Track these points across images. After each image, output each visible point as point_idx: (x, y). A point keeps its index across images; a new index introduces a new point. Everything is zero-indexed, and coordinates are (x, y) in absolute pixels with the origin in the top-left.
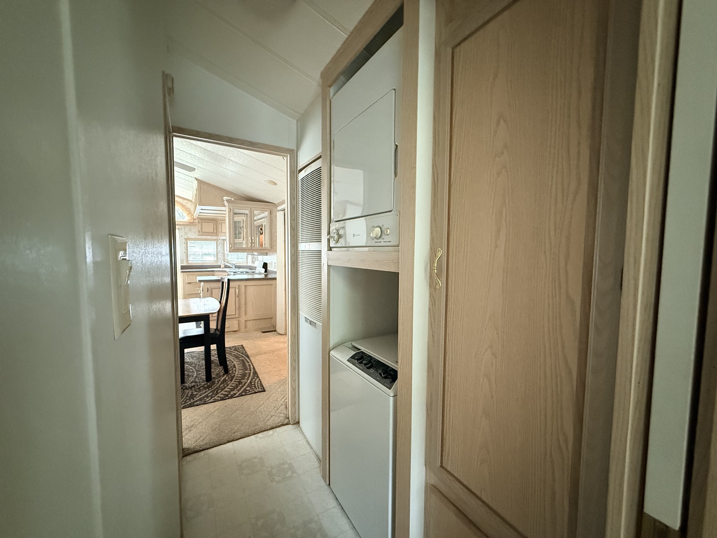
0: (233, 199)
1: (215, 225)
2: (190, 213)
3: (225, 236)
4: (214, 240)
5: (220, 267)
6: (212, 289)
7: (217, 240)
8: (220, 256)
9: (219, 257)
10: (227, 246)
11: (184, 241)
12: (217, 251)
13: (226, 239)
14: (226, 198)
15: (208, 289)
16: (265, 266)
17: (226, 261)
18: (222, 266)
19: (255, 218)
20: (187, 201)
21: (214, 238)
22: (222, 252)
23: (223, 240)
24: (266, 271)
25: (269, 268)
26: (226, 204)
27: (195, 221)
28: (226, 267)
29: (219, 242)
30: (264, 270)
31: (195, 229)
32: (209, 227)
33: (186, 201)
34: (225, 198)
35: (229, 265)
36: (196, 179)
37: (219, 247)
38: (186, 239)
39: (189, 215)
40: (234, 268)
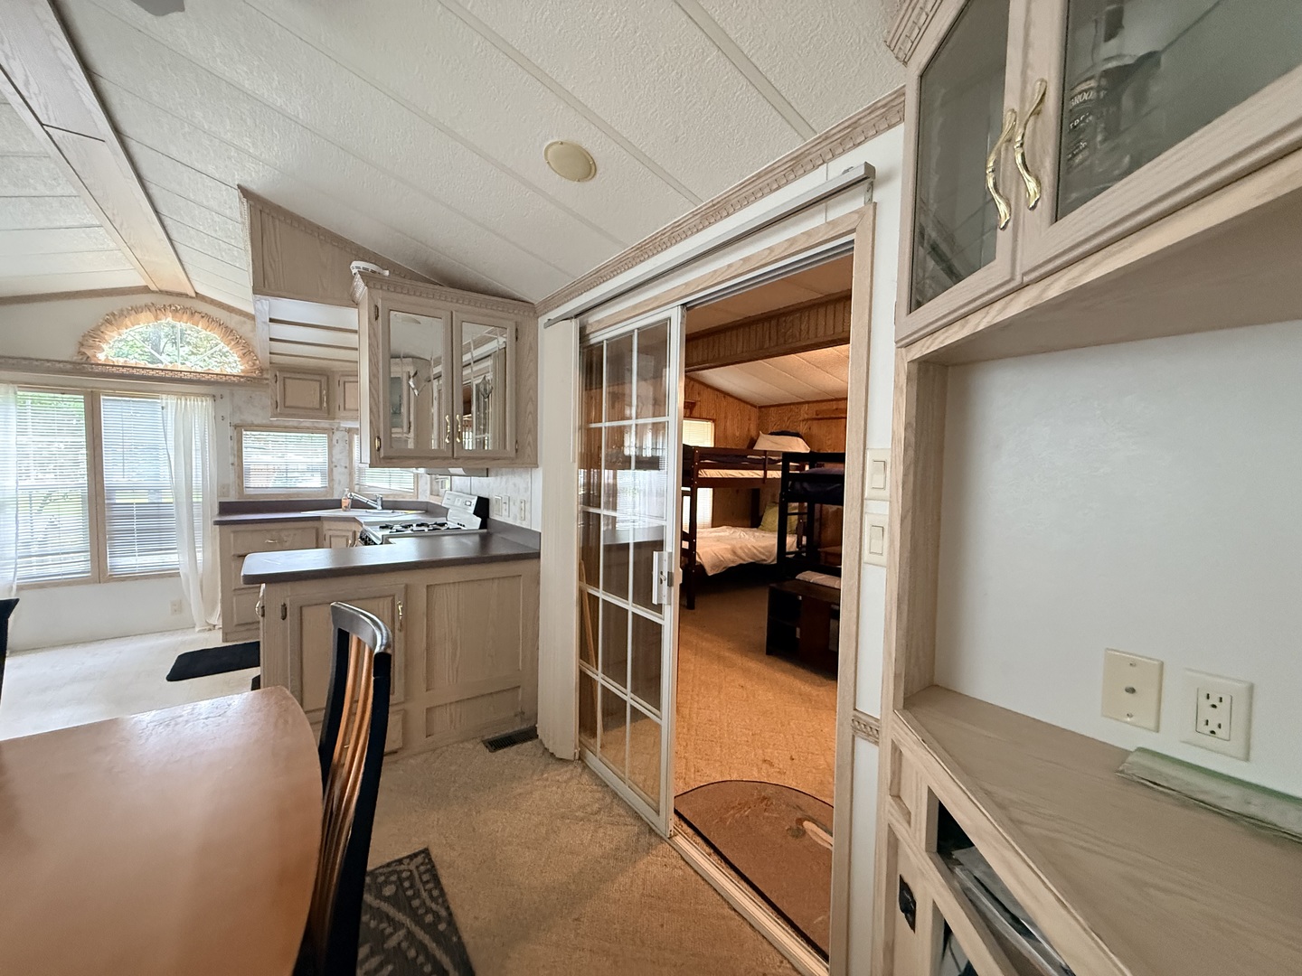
0: (387, 273)
1: (324, 386)
2: (250, 352)
3: (357, 418)
4: (323, 430)
5: (337, 504)
6: (301, 607)
7: (330, 431)
8: (340, 474)
9: (337, 476)
10: (361, 449)
11: (230, 431)
12: (330, 461)
13: (357, 431)
14: (362, 264)
15: (284, 606)
16: (483, 507)
17: (357, 487)
18: (346, 503)
19: (466, 358)
20: (243, 319)
21: (324, 424)
22: (345, 462)
23: (349, 431)
24: (483, 525)
25: (495, 515)
26: (360, 288)
27: (265, 376)
28: (356, 504)
29: (337, 435)
30: (479, 520)
31: (264, 399)
32: (307, 393)
33: (237, 318)
34: (357, 265)
35: (364, 500)
36: (245, 192)
37: (336, 451)
38: (236, 427)
39: (247, 358)
40: (380, 508)
